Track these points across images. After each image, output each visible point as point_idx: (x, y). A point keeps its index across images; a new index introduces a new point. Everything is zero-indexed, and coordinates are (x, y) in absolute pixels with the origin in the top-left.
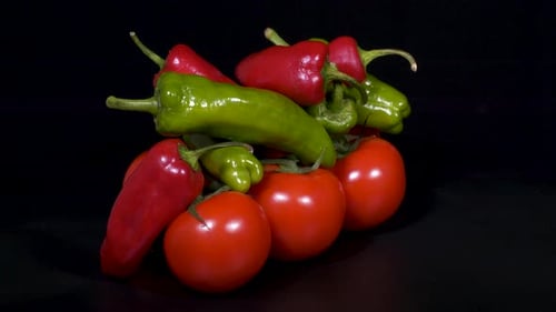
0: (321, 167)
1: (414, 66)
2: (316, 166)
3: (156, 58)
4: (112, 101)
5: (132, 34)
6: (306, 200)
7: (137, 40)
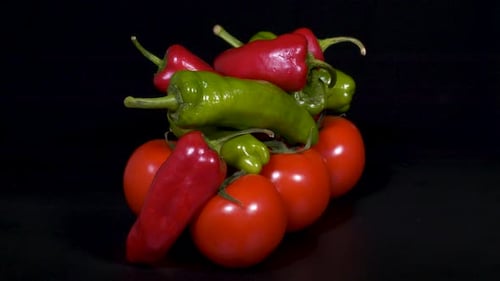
0: (312, 146)
1: (364, 51)
2: (308, 146)
3: (155, 59)
4: (131, 101)
5: (134, 38)
6: (298, 178)
7: (138, 45)
